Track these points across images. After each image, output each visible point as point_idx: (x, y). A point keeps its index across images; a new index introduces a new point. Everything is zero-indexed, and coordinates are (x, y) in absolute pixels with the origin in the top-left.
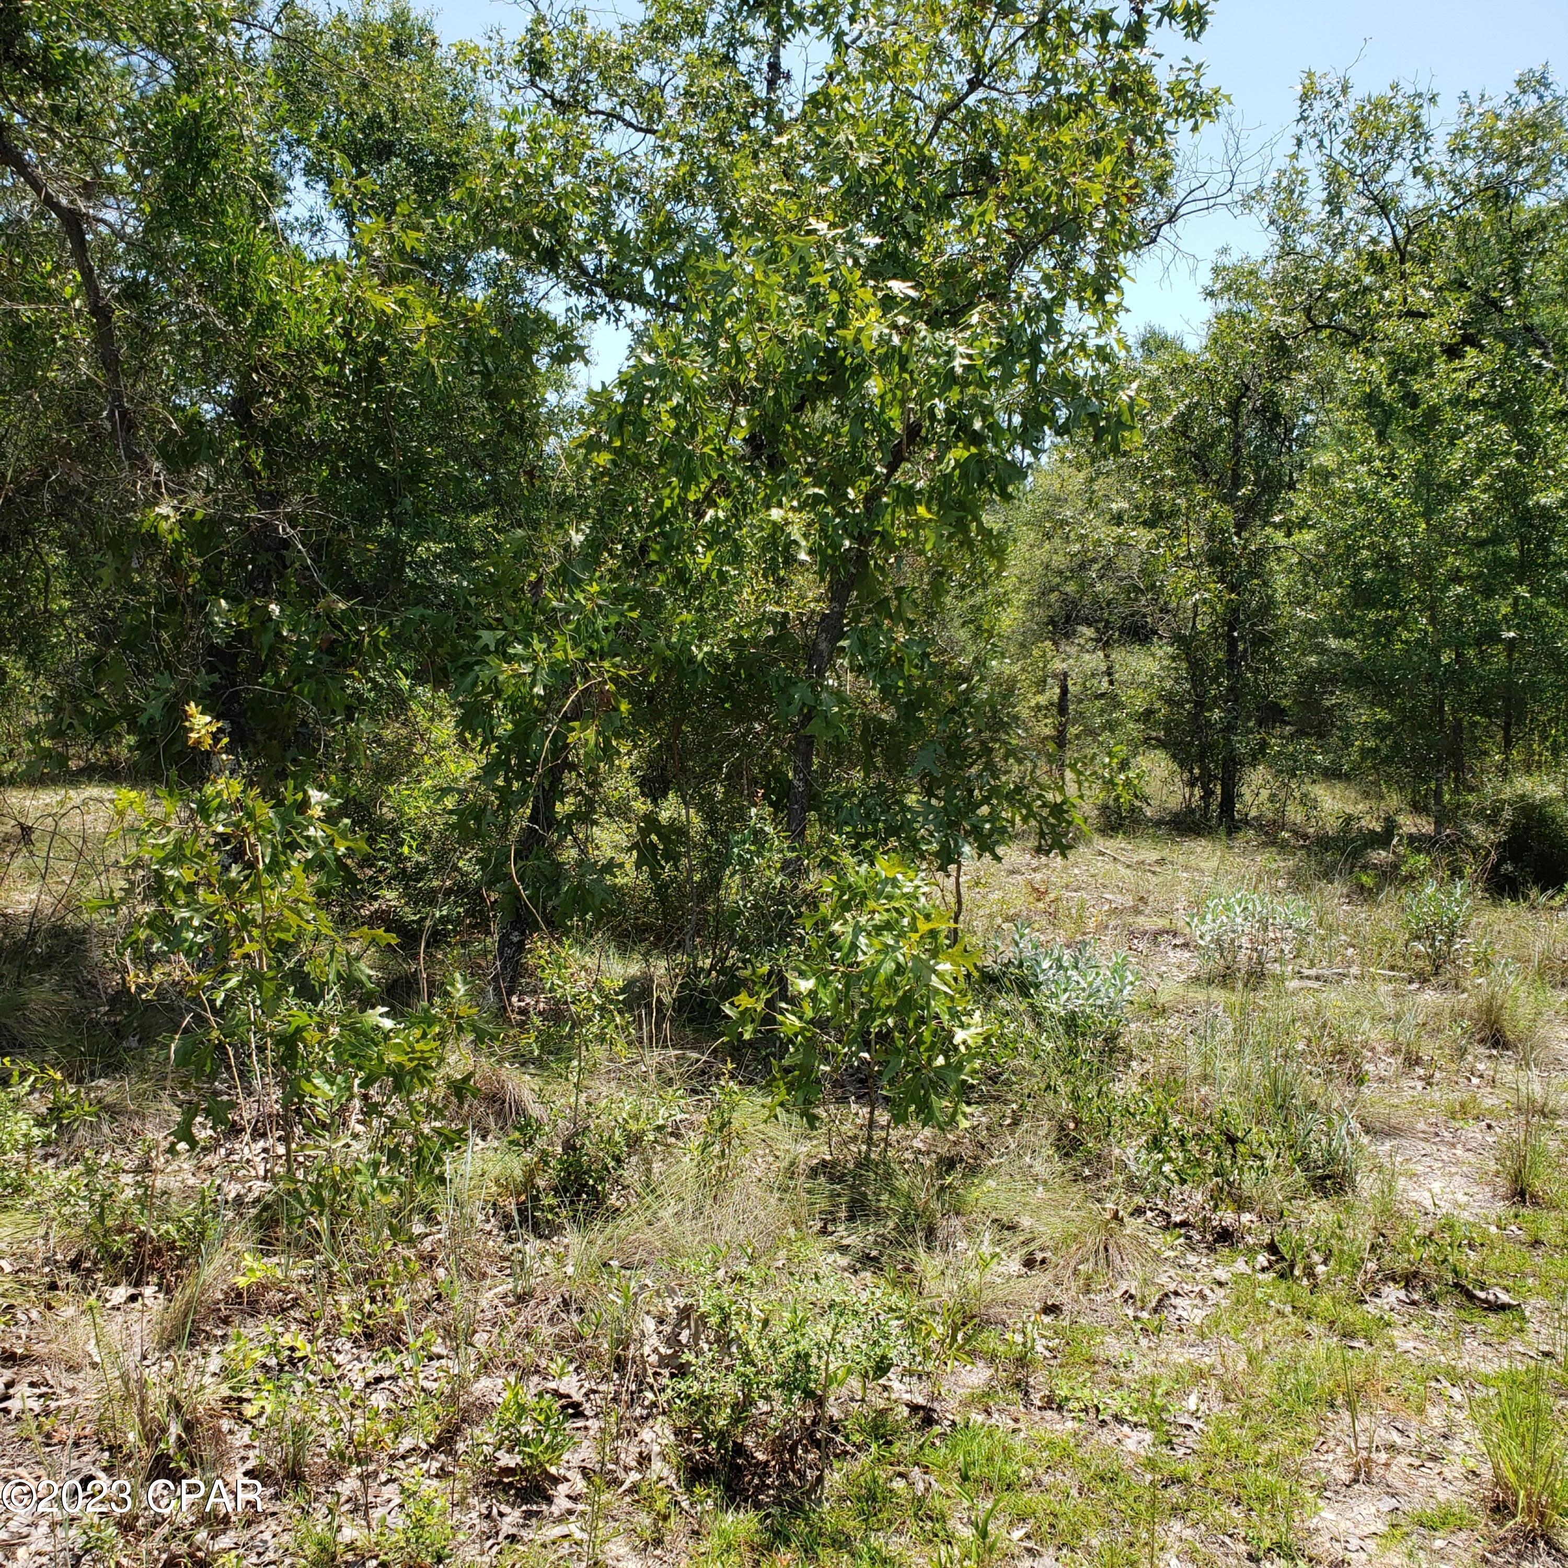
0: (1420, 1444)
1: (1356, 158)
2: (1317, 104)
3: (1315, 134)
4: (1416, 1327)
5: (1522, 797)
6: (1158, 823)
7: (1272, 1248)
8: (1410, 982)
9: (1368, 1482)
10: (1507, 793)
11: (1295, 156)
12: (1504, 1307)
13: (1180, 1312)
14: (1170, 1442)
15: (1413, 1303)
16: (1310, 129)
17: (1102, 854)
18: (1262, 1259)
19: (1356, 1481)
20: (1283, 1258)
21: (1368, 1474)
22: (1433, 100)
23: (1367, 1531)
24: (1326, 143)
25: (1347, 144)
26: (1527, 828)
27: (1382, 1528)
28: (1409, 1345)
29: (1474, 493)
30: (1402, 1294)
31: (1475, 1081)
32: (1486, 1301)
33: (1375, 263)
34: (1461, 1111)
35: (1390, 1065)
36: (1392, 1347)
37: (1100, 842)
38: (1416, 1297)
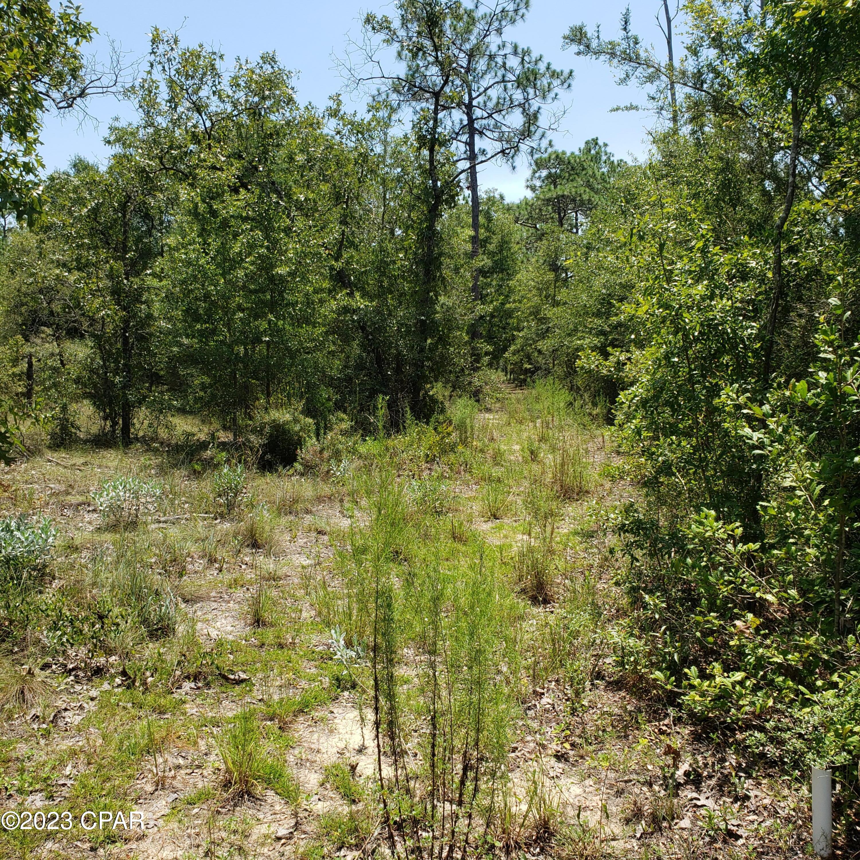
0: (193, 761)
1: (183, 80)
2: (161, 46)
3: (160, 63)
4: (199, 701)
5: (274, 421)
6: (86, 442)
7: (124, 673)
8: (216, 519)
9: (163, 788)
10: (267, 419)
11: (149, 73)
12: (243, 681)
13: (67, 720)
14: (52, 796)
15: (198, 688)
16: (158, 59)
17: (50, 461)
18: (118, 681)
19: (156, 790)
20: (130, 678)
21: (163, 784)
22: (221, 57)
23: (159, 815)
24: (167, 68)
25: (177, 71)
26: (277, 437)
27: (167, 811)
28: (194, 711)
29: (246, 265)
30: (193, 685)
31: (244, 567)
32: (234, 680)
33: (195, 138)
34: (235, 583)
35: (200, 564)
36: (184, 714)
37: (49, 454)
38: (200, 685)
